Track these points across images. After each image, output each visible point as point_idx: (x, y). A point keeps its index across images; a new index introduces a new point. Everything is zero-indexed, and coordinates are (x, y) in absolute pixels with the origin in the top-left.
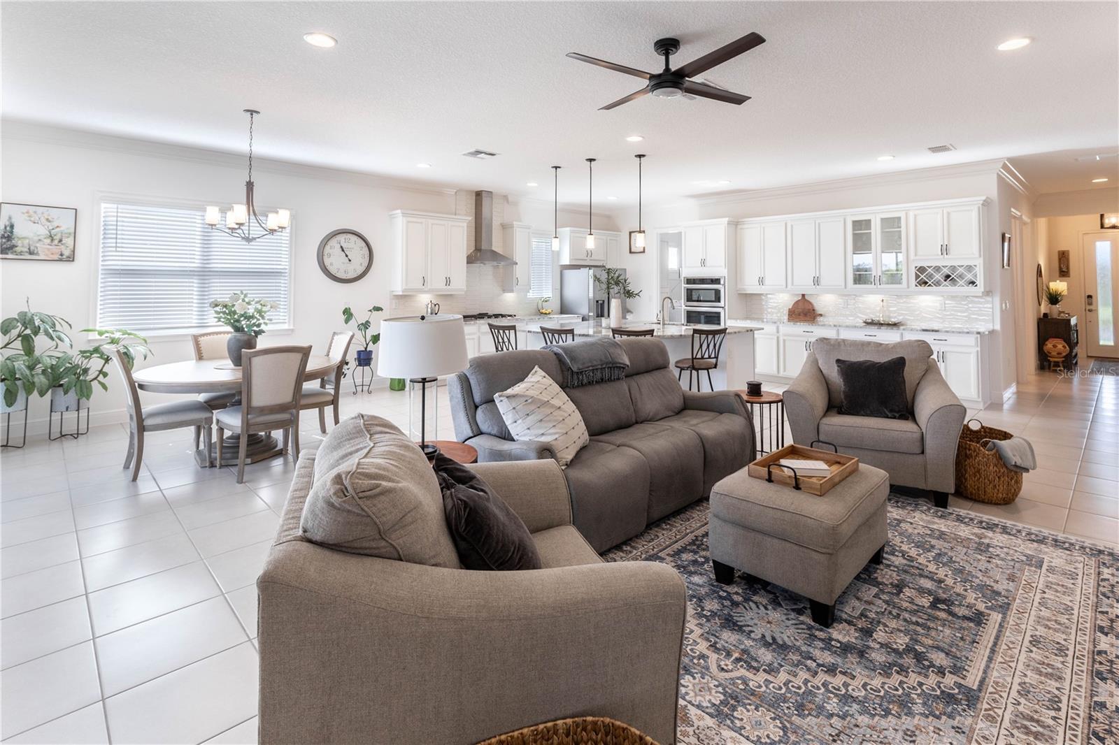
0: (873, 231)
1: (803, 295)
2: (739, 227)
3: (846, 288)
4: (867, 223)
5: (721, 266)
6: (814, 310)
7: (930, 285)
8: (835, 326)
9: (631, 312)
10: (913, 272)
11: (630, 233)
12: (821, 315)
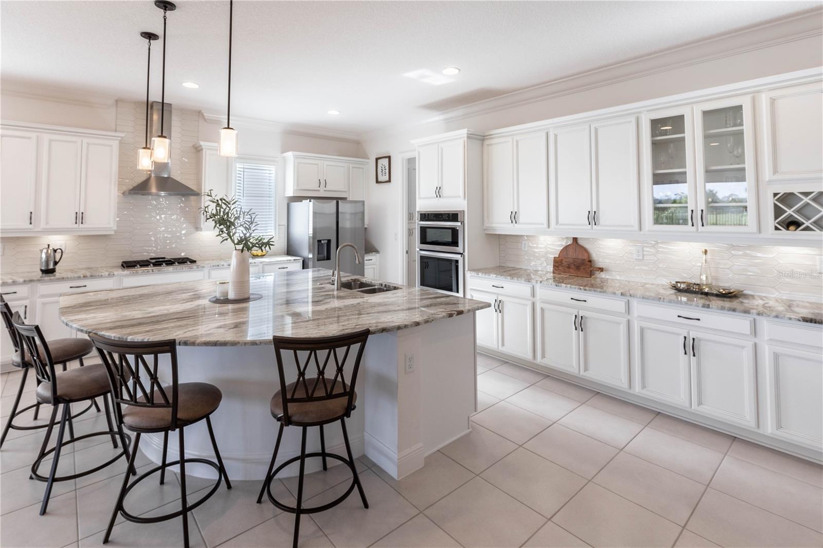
0: (688, 135)
1: (575, 239)
2: (487, 142)
3: (640, 229)
4: (677, 122)
5: (460, 197)
6: (590, 261)
7: (807, 229)
8: (622, 294)
9: (377, 251)
10: (769, 204)
11: (377, 159)
12: (601, 270)
